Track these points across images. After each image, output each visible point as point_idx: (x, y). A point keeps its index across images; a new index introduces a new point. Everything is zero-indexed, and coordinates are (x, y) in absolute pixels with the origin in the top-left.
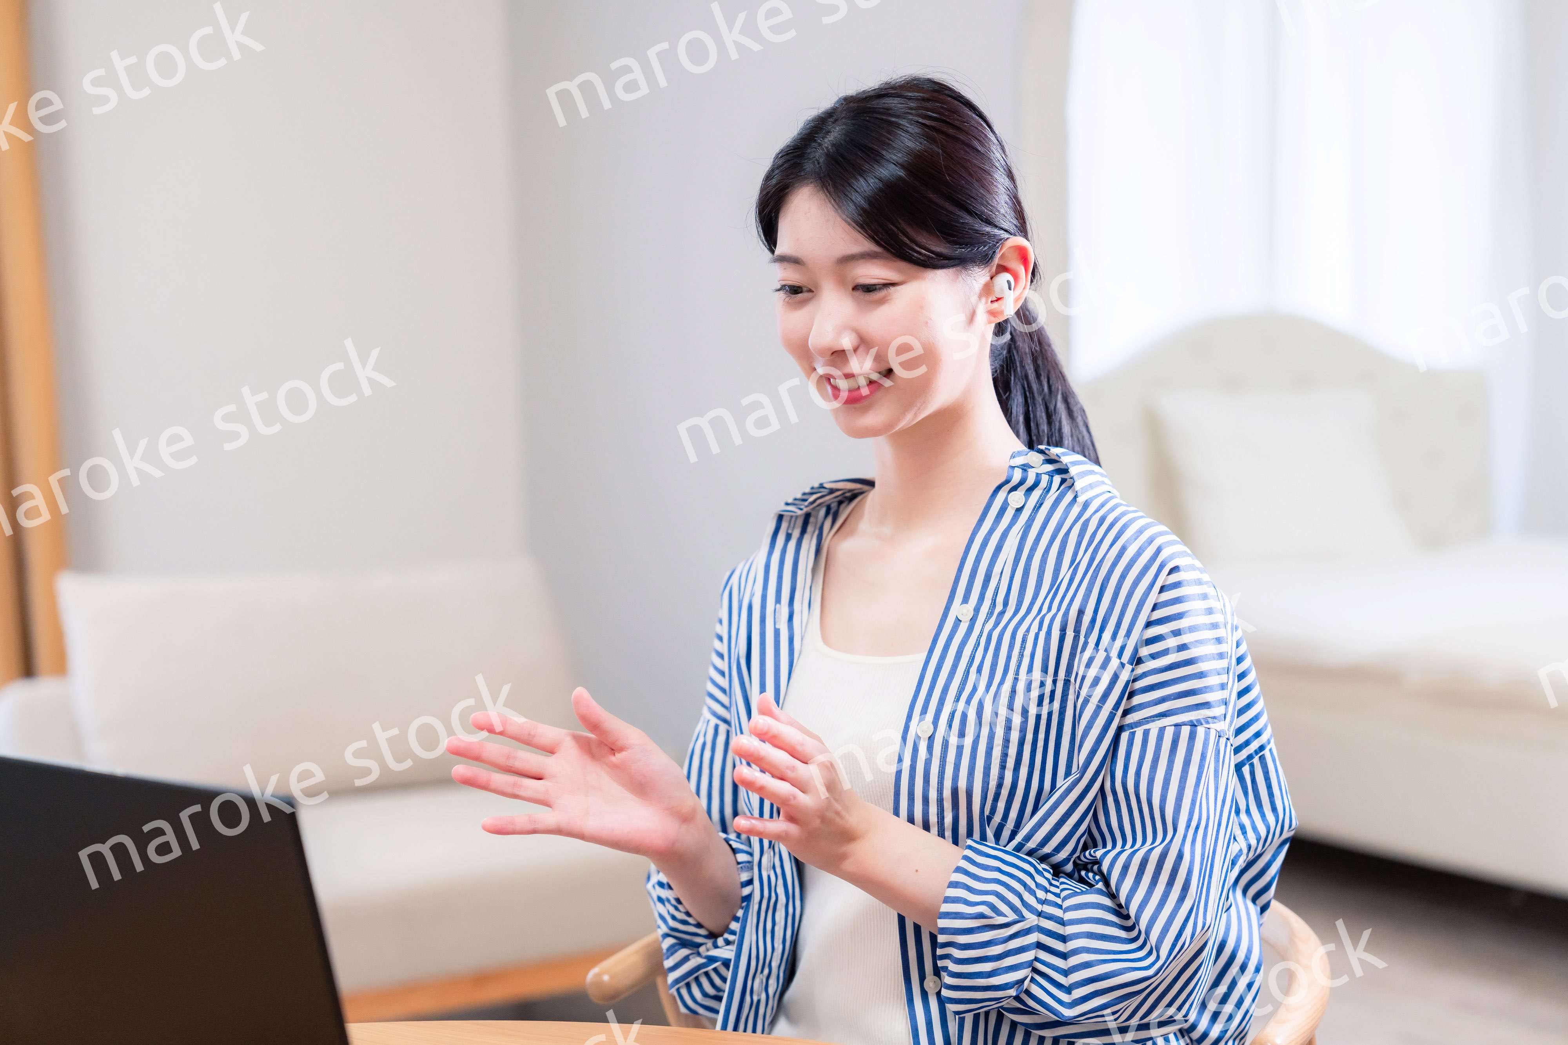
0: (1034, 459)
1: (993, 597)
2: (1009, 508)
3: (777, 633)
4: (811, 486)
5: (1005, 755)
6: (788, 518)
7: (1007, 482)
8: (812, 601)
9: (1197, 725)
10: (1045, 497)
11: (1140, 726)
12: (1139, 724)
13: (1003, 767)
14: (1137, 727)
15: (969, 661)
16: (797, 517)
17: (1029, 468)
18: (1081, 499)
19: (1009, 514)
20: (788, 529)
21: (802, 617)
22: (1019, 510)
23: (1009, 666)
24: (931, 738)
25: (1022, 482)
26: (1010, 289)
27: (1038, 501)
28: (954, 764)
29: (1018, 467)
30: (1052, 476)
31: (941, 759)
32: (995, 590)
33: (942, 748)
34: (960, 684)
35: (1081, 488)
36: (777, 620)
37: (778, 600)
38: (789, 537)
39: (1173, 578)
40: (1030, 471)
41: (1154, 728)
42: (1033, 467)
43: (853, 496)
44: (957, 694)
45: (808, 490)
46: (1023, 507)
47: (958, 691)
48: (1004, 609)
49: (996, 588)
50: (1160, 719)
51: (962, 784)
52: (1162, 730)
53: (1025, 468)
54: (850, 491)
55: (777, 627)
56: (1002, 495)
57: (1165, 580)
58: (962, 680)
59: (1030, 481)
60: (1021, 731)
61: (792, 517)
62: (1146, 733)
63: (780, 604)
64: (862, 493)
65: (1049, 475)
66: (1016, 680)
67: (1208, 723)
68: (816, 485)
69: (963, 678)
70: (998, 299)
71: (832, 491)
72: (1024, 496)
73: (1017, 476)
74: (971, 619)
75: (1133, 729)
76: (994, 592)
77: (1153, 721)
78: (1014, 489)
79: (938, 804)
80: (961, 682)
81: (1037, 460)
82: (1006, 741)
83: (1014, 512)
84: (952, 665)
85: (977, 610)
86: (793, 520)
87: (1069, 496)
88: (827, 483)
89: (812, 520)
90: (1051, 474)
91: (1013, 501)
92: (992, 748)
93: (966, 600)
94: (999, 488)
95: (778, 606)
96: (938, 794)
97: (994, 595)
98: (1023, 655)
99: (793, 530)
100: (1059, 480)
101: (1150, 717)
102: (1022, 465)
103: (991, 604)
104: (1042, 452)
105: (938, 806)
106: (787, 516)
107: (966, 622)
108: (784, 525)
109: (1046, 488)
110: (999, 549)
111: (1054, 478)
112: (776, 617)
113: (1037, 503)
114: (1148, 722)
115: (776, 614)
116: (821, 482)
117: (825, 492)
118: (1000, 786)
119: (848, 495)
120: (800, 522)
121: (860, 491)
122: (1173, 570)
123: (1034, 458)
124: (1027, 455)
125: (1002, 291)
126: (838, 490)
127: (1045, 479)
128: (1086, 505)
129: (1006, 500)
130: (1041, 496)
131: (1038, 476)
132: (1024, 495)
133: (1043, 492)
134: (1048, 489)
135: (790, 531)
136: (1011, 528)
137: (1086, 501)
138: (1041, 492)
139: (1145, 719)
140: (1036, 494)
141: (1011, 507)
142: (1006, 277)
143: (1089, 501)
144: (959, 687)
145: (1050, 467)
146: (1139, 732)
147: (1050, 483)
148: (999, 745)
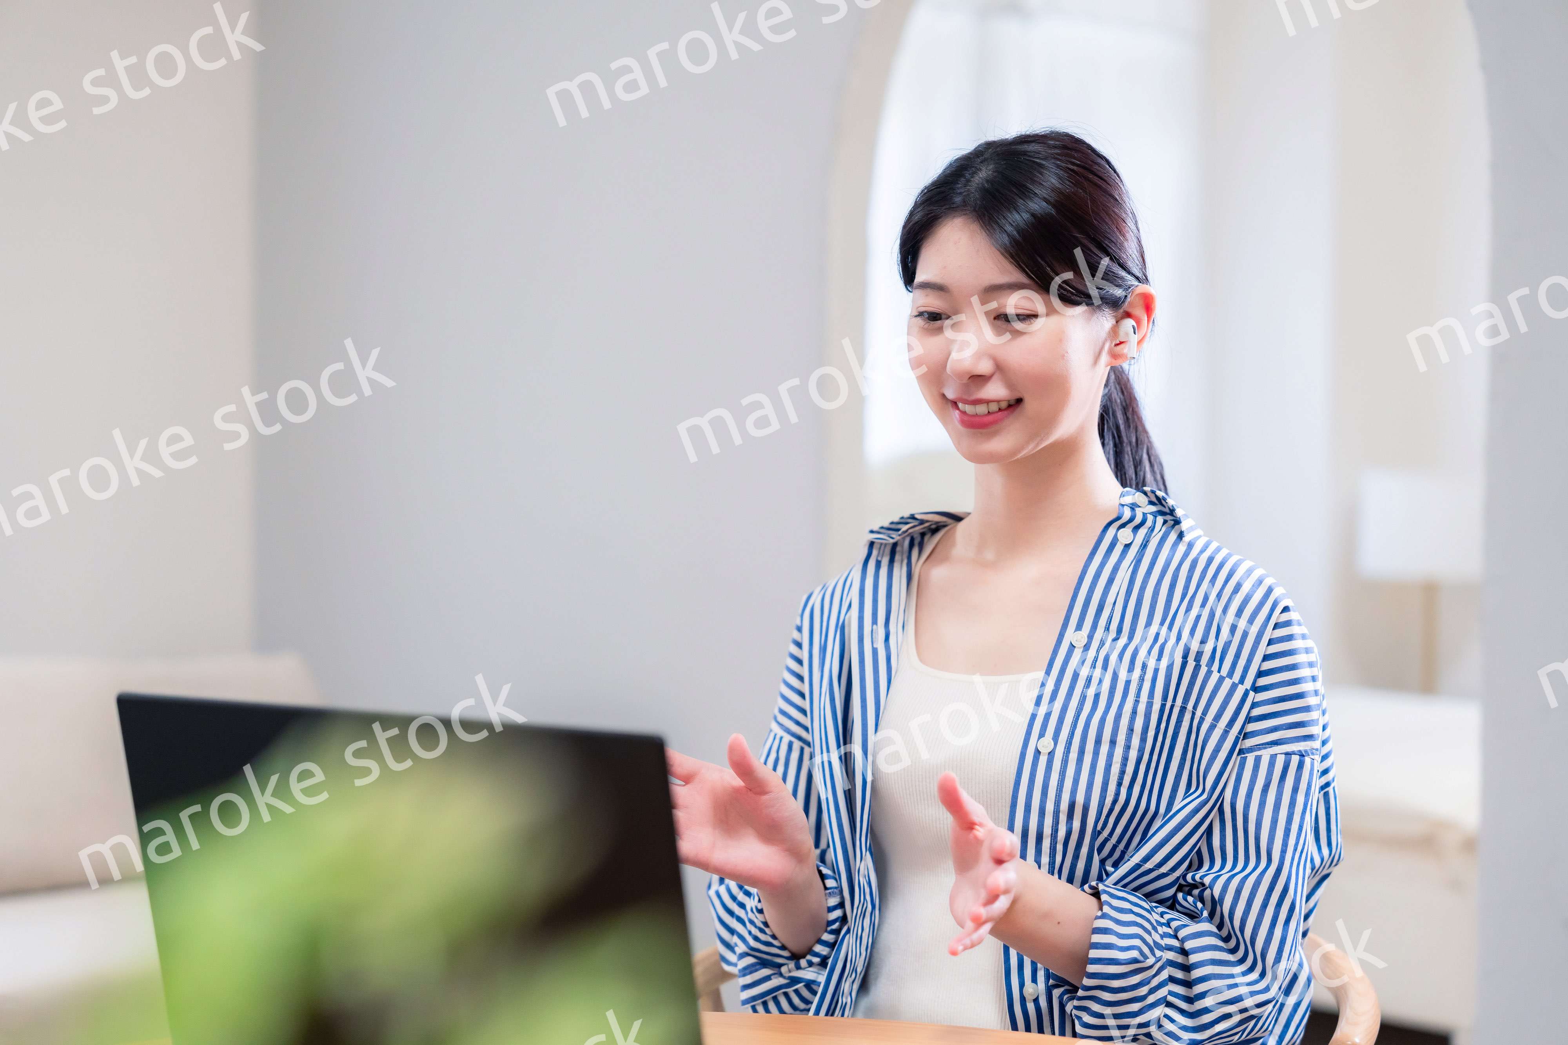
0: (1141, 499)
1: (1106, 625)
2: (1118, 543)
3: (875, 652)
4: (901, 516)
5: (1122, 772)
6: (878, 546)
7: (1118, 518)
8: (905, 623)
9: (1305, 755)
10: (1150, 536)
11: (1252, 752)
12: (1251, 750)
13: (1119, 784)
14: (1248, 753)
15: (1085, 684)
16: (886, 545)
17: (1137, 507)
18: (1187, 538)
19: (1118, 549)
20: (878, 556)
21: (897, 637)
22: (1127, 546)
23: (1128, 689)
24: (1051, 754)
25: (1131, 520)
26: (1135, 333)
27: (1144, 539)
28: (1074, 779)
29: (1127, 505)
30: (1156, 517)
31: (1060, 773)
32: (1108, 618)
33: (1062, 763)
34: (1078, 705)
35: (1187, 529)
36: (874, 640)
37: (875, 621)
38: (878, 564)
39: (1285, 617)
40: (1137, 509)
41: (1265, 755)
42: (1140, 507)
43: (935, 529)
44: (1075, 714)
45: (896, 519)
46: (1130, 544)
47: (1076, 711)
48: (1118, 636)
49: (1109, 617)
50: (1272, 747)
51: (1080, 799)
52: (1273, 758)
53: (1133, 507)
54: (937, 523)
55: (875, 646)
56: (1111, 531)
57: (1278, 618)
58: (1079, 701)
59: (1138, 519)
60: (1139, 751)
61: (881, 544)
62: (1258, 759)
63: (877, 624)
64: (945, 526)
65: (1153, 515)
66: (1137, 702)
67: (1313, 754)
68: (907, 514)
69: (1080, 699)
70: (1121, 343)
71: (922, 522)
72: (1131, 533)
73: (1127, 514)
74: (1084, 646)
75: (1244, 754)
76: (1107, 621)
77: (1265, 748)
78: (1123, 526)
79: (1054, 816)
80: (1079, 703)
81: (1144, 500)
82: (1125, 759)
83: (1122, 548)
84: (1069, 687)
85: (1090, 637)
86: (883, 546)
87: (1173, 536)
88: (918, 514)
89: (898, 549)
90: (1155, 515)
91: (1123, 537)
92: (1111, 766)
93: (1079, 627)
94: (1110, 524)
95: (875, 626)
96: (1055, 806)
97: (1107, 623)
98: (1143, 680)
99: (882, 558)
100: (1162, 521)
101: (1262, 744)
102: (1131, 504)
103: (1104, 632)
104: (1145, 493)
105: (1053, 819)
106: (878, 543)
107: (1079, 648)
108: (875, 552)
109: (1151, 527)
110: (1111, 581)
111: (1157, 518)
112: (874, 637)
113: (1143, 541)
114: (1260, 749)
115: (874, 634)
116: (913, 512)
117: (916, 523)
118: (1115, 802)
119: (933, 527)
120: (888, 550)
121: (945, 524)
122: (1286, 609)
123: (1139, 498)
124: (1134, 494)
125: (1127, 334)
126: (927, 521)
127: (1150, 518)
128: (1190, 546)
129: (1116, 536)
130: (1146, 534)
131: (1144, 515)
132: (1132, 531)
133: (1148, 531)
134: (1152, 529)
135: (879, 559)
136: (1121, 562)
137: (1190, 541)
138: (1146, 531)
139: (1256, 745)
140: (1142, 532)
141: (1121, 543)
142: (1129, 323)
143: (1192, 541)
144: (1077, 707)
145: (1153, 509)
146: (1251, 758)
147: (1155, 522)
148: (1117, 762)
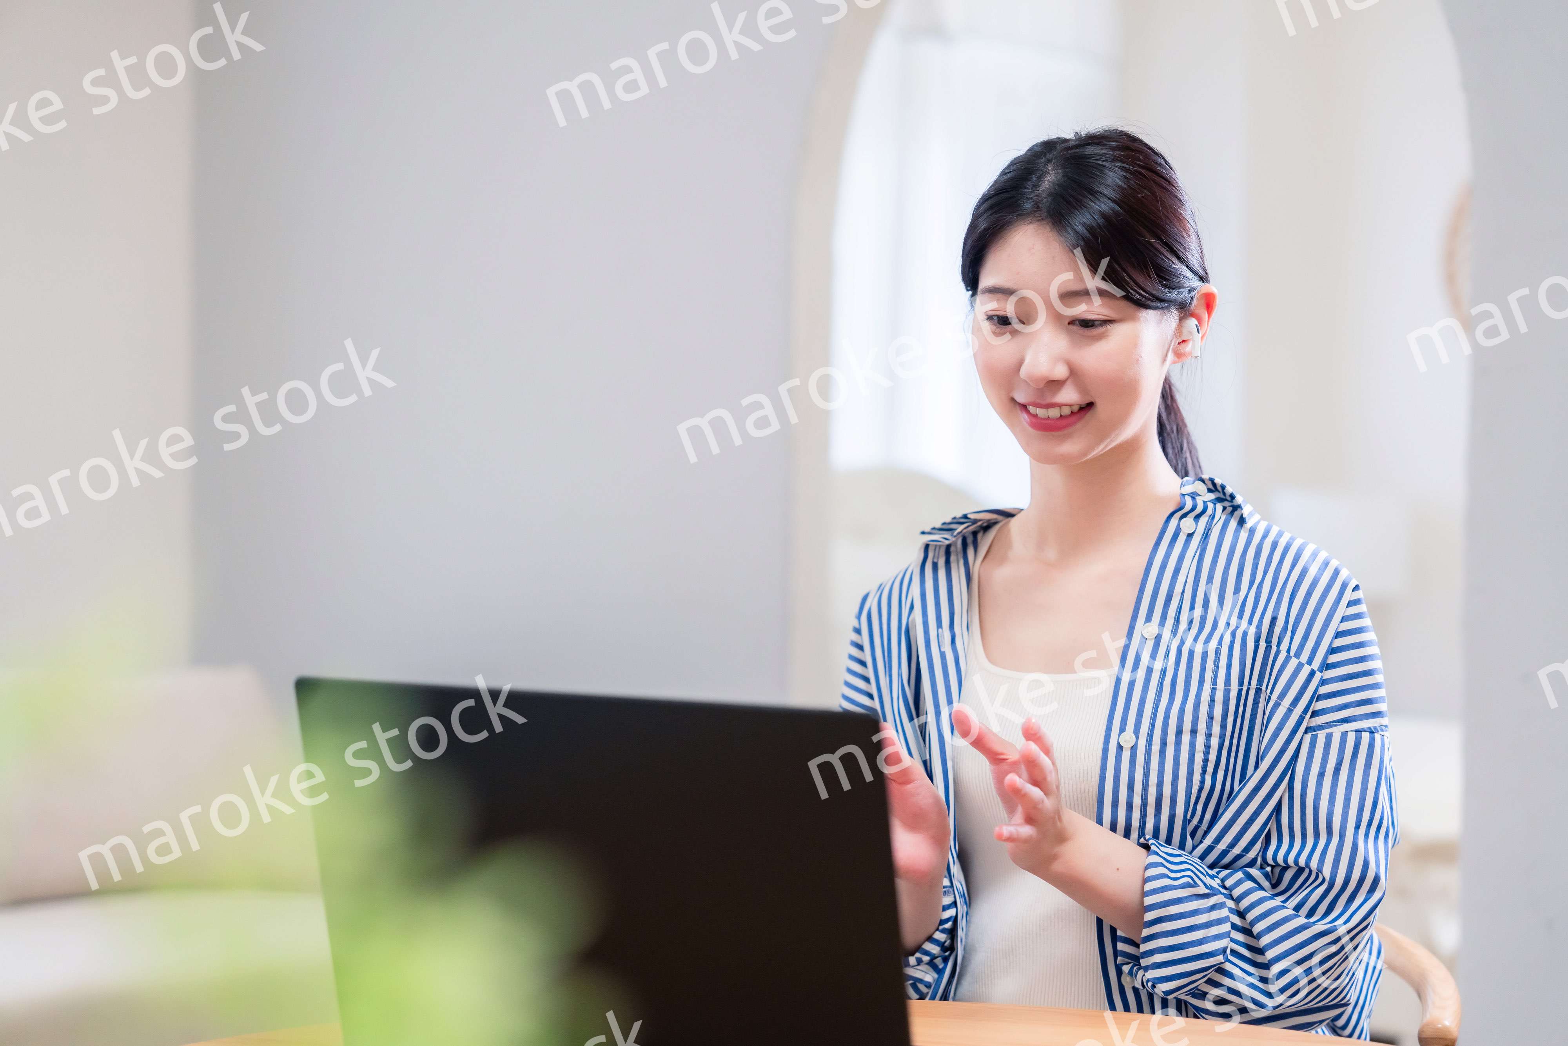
0: (1200, 487)
1: (1176, 615)
2: (1181, 533)
4: (954, 516)
5: (1206, 761)
6: (934, 547)
7: (1180, 508)
8: (969, 624)
9: (1375, 732)
11: (1323, 730)
12: (1323, 727)
13: (1203, 775)
14: (1318, 730)
15: (1161, 676)
16: (941, 545)
17: (1197, 496)
18: (1249, 524)
19: (1182, 538)
20: (933, 558)
21: (963, 639)
23: (1204, 677)
24: (1134, 748)
25: (1193, 509)
26: (1198, 332)
27: (1206, 527)
28: (1158, 771)
29: (1188, 495)
30: (1215, 504)
31: (1144, 767)
32: (1178, 606)
33: (1145, 755)
35: (1247, 514)
37: (939, 625)
39: (1356, 595)
40: (1198, 498)
41: (1336, 732)
42: (1200, 495)
44: (1154, 706)
46: (1193, 533)
47: (1154, 703)
50: (1342, 725)
51: (1167, 788)
52: (1344, 735)
53: (1194, 496)
54: (989, 520)
56: (1174, 522)
57: (1350, 596)
59: (1199, 508)
61: (936, 545)
62: (1329, 737)
63: (942, 628)
64: (995, 524)
66: (1214, 690)
67: (1384, 730)
68: (960, 514)
69: (1157, 692)
70: (1184, 341)
71: (975, 521)
72: (1194, 522)
73: (1188, 503)
75: (1314, 731)
76: (1177, 611)
77: (1336, 726)
78: (1185, 516)
79: (1141, 809)
80: (1155, 696)
81: (1202, 489)
82: (1207, 747)
83: (1185, 537)
84: (1144, 680)
86: (938, 548)
87: (1234, 522)
88: (972, 513)
89: (953, 549)
90: (1214, 502)
91: (1185, 526)
92: (1194, 754)
93: (1150, 619)
94: (1172, 515)
96: (1142, 799)
97: (1177, 613)
98: (1218, 667)
99: (938, 560)
100: (1221, 508)
101: (1333, 722)
102: (1191, 493)
103: (1174, 622)
104: (1203, 481)
105: (1141, 812)
106: (932, 544)
108: (931, 554)
109: (1211, 515)
110: (1177, 571)
111: (1217, 505)
113: (1205, 529)
114: (1331, 727)
116: (966, 513)
117: (969, 523)
118: (1201, 789)
119: (986, 525)
120: (943, 551)
121: (997, 521)
122: (1355, 588)
124: (1193, 483)
125: (1190, 333)
126: (979, 520)
127: (1210, 506)
128: (1252, 531)
129: (1178, 525)
130: (1208, 522)
131: (1205, 502)
132: (1194, 520)
133: (1209, 519)
134: (1213, 517)
135: (936, 561)
136: (1186, 552)
137: (1252, 526)
138: (1207, 519)
139: (1328, 723)
140: (1204, 520)
141: (1183, 533)
142: (1192, 322)
143: (1254, 526)
144: (1155, 700)
145: (1212, 496)
146: (1322, 735)
147: (1215, 510)
148: (1200, 751)
